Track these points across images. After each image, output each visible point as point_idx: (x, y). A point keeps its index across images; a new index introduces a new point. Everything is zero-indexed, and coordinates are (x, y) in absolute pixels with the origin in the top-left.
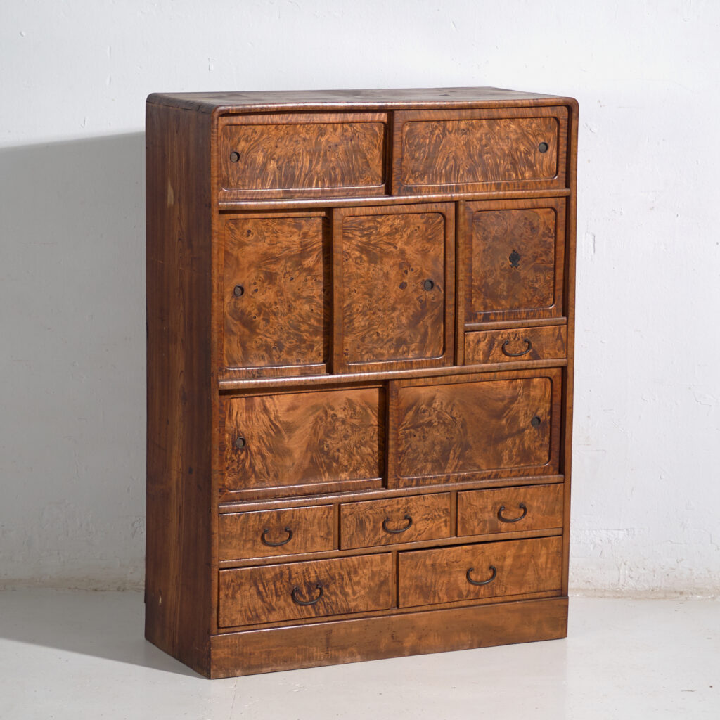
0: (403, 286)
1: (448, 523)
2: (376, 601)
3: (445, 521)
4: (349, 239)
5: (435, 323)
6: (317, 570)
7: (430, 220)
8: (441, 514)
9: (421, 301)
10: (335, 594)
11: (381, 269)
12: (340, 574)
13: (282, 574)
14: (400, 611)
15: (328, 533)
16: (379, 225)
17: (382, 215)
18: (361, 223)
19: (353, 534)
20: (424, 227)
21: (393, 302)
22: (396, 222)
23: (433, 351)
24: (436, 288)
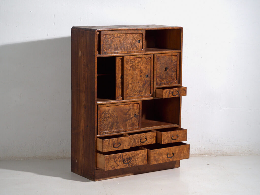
0: (141, 76)
3: (155, 139)
4: (128, 64)
5: (148, 86)
7: (148, 59)
9: (145, 80)
10: (133, 161)
11: (136, 72)
12: (135, 156)
13: (120, 156)
16: (135, 61)
17: (136, 58)
18: (131, 60)
19: (133, 143)
20: (146, 61)
21: (138, 81)
22: (139, 60)
23: (148, 93)
24: (149, 77)
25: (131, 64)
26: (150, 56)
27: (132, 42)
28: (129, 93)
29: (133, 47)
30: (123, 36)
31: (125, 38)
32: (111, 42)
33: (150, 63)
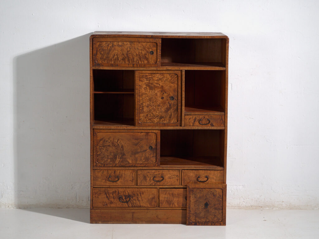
0: (162, 98)
1: (179, 180)
2: (150, 204)
3: (177, 180)
4: (142, 81)
5: (174, 111)
6: (129, 191)
7: (173, 76)
8: (176, 177)
9: (169, 104)
10: (135, 200)
11: (154, 92)
12: (137, 194)
13: (115, 192)
14: (160, 208)
15: (133, 180)
16: (153, 77)
18: (146, 76)
19: (142, 181)
20: (170, 78)
21: (158, 103)
22: (160, 76)
23: (174, 121)
24: (175, 100)
25: (147, 81)
26: (176, 72)
27: (141, 53)
28: (144, 118)
29: (142, 59)
30: (127, 44)
31: (129, 47)
32: (108, 51)
33: (177, 82)
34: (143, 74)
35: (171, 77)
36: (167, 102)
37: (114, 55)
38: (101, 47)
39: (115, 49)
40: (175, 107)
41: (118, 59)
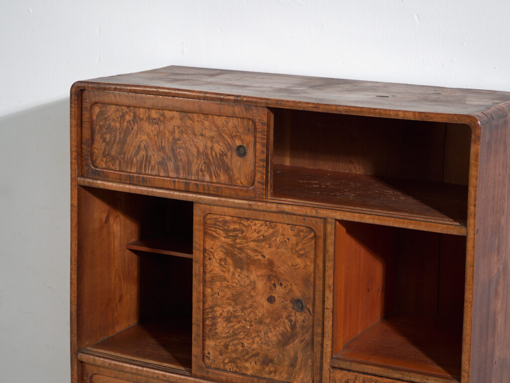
0: (271, 300)
4: (214, 238)
5: (304, 348)
7: (301, 234)
9: (290, 321)
11: (248, 277)
16: (244, 229)
18: (225, 222)
20: (294, 240)
21: (260, 315)
22: (264, 228)
23: (303, 379)
24: (306, 311)
25: (229, 241)
26: (310, 223)
27: (212, 148)
28: (217, 353)
29: (213, 168)
30: (172, 118)
31: (179, 127)
32: (122, 136)
33: (313, 253)
34: (214, 217)
35: (295, 235)
36: (285, 314)
37: (139, 146)
38: (106, 119)
39: (140, 129)
40: (307, 337)
41: (150, 162)
